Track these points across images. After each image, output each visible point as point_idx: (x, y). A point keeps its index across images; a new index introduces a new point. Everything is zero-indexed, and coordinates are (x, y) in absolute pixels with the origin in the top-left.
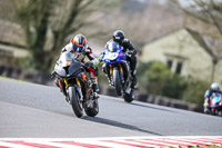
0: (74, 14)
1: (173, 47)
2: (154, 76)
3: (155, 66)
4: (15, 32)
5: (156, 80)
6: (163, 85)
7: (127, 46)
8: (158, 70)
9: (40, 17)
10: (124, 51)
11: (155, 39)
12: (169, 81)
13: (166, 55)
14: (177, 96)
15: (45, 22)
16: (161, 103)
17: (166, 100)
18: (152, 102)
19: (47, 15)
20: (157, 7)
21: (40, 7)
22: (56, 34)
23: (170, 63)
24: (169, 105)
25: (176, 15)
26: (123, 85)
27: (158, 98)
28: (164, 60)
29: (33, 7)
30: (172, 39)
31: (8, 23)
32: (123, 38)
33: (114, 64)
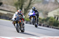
0: (30, 4)
1: (56, 13)
2: (51, 20)
3: (51, 18)
4: (14, 9)
5: (51, 22)
6: (53, 23)
7: (36, 11)
8: (52, 19)
9: (21, 5)
10: (35, 13)
11: (51, 11)
12: (55, 22)
13: (54, 15)
14: (57, 26)
15: (22, 6)
16: (53, 28)
17: (54, 27)
18: (50, 28)
19: (22, 4)
20: (52, 2)
21: (20, 2)
22: (25, 10)
23: (55, 17)
24: (55, 28)
25: (57, 5)
26: (35, 22)
27: (52, 27)
28: (53, 16)
29: (19, 2)
30: (56, 11)
31: (12, 7)
32: (35, 9)
33: (32, 16)
